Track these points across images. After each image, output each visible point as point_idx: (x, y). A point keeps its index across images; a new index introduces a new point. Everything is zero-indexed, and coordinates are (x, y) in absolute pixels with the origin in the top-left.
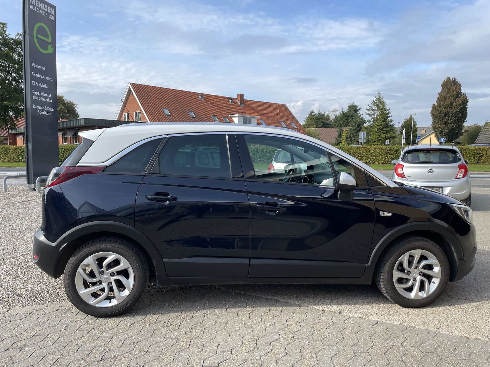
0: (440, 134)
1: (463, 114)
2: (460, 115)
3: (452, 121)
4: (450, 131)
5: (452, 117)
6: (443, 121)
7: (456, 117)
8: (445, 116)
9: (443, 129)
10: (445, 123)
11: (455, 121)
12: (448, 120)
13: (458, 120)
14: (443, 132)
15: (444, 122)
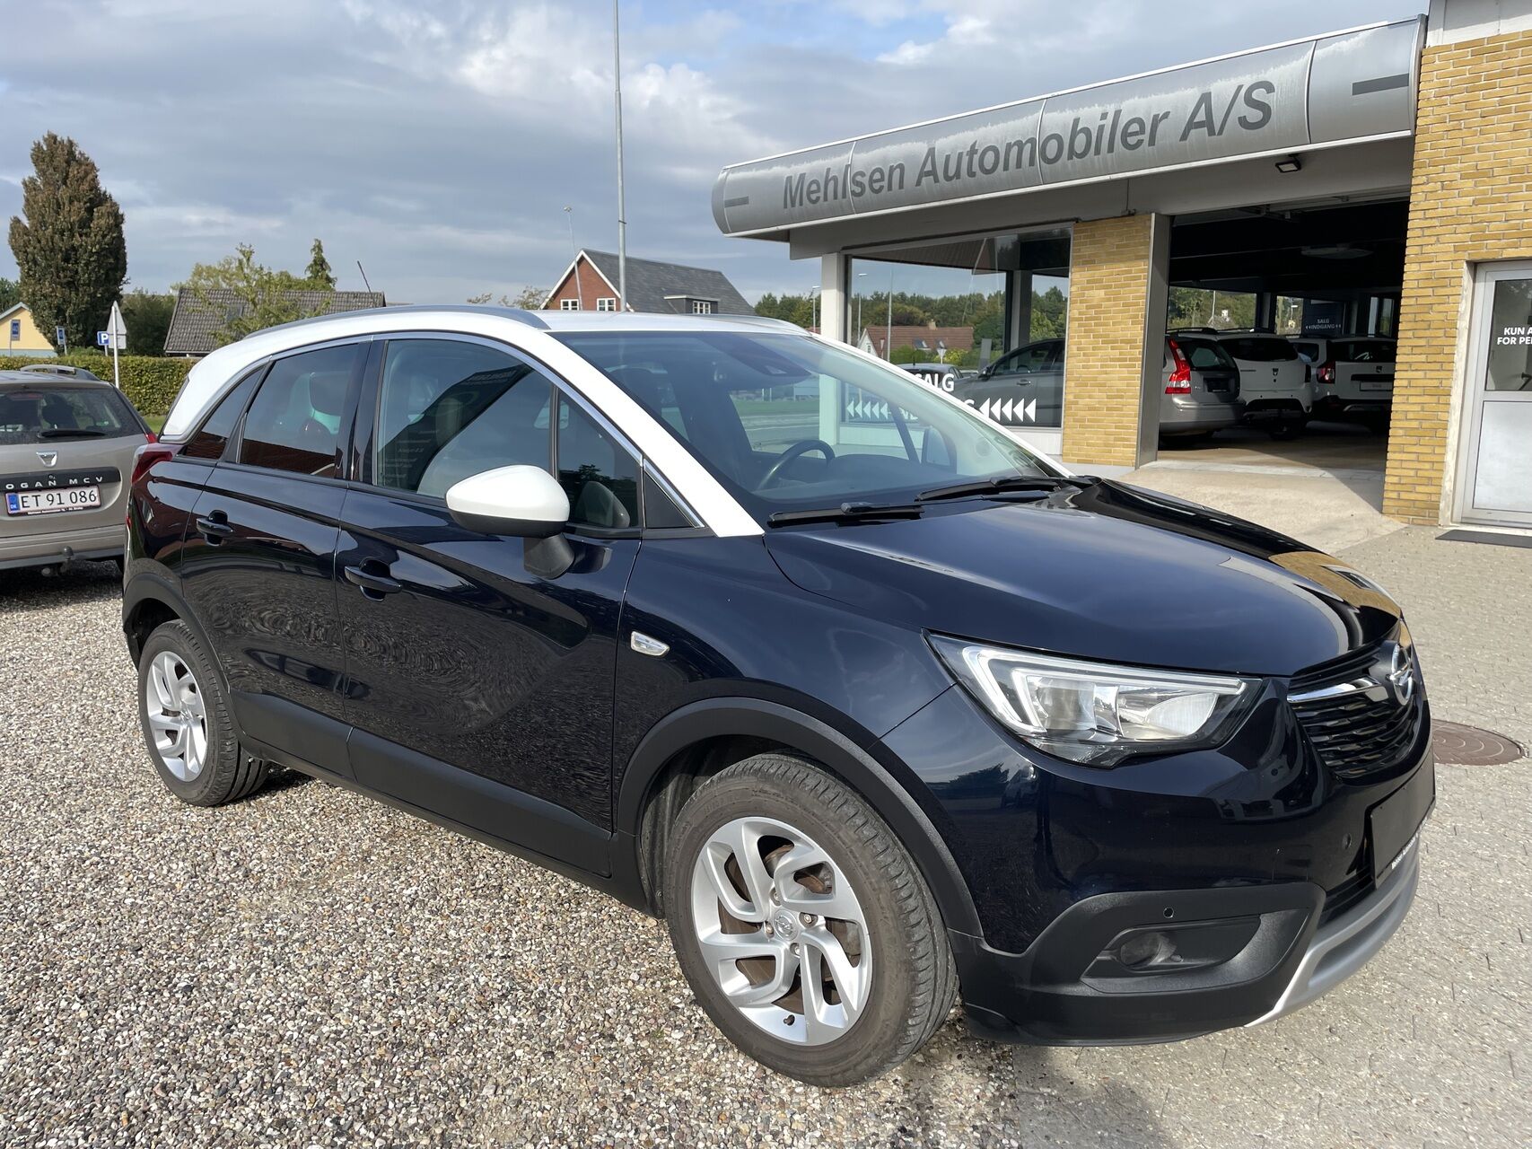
0: (56, 317)
1: (117, 259)
2: (112, 260)
3: (89, 278)
4: (87, 309)
5: (87, 265)
6: (62, 275)
7: (100, 267)
8: (66, 260)
9: (64, 301)
10: (68, 283)
11: (98, 278)
12: (77, 272)
13: (107, 274)
14: (65, 311)
15: (65, 280)
